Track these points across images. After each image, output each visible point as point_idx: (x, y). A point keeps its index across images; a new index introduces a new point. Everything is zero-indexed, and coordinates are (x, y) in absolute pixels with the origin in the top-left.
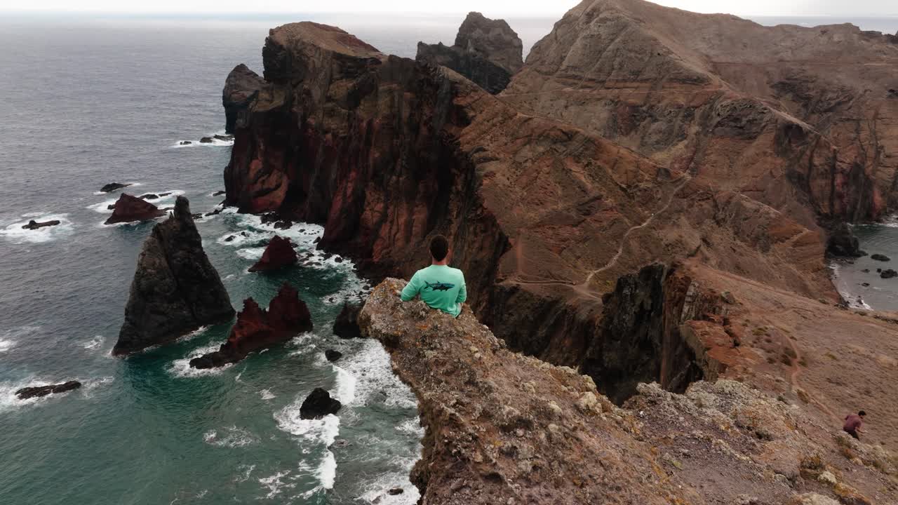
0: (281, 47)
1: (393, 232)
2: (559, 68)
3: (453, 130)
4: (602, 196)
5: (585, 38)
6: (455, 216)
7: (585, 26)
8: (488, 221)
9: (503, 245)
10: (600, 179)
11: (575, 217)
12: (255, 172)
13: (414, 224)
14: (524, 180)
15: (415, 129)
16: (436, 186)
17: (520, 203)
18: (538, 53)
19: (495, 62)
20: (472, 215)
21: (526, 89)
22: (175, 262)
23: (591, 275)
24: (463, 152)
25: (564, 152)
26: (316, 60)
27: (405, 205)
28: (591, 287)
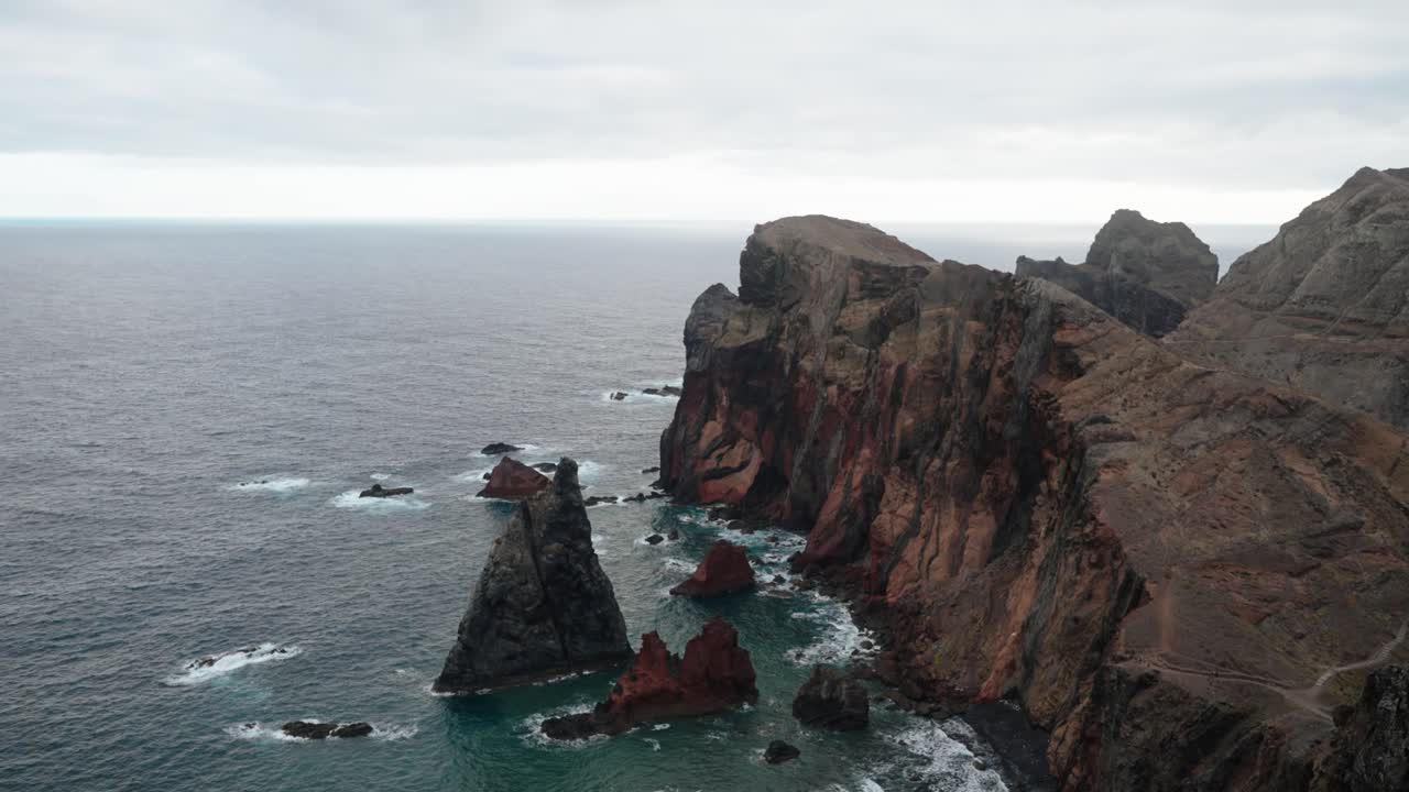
0: (770, 252)
1: (928, 554)
2: (1287, 299)
3: (1050, 385)
4: (1363, 523)
5: (1345, 248)
6: (1042, 534)
7: (1345, 229)
8: (1104, 549)
9: (1132, 594)
10: (1360, 492)
11: (1297, 559)
12: (710, 440)
13: (967, 546)
14: (1188, 480)
15: (981, 382)
16: (1014, 482)
17: (1175, 522)
18: (1242, 272)
19: (1162, 292)
20: (1074, 535)
21: (1216, 333)
22: (544, 559)
23: (1329, 674)
24: (1065, 423)
25: (1279, 435)
26: (824, 271)
27: (953, 510)
28: (1324, 697)
